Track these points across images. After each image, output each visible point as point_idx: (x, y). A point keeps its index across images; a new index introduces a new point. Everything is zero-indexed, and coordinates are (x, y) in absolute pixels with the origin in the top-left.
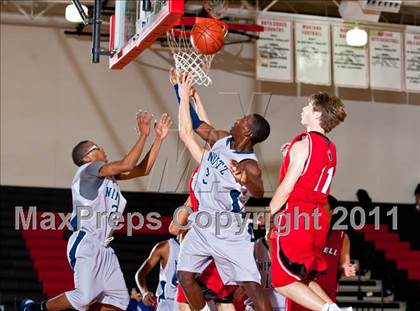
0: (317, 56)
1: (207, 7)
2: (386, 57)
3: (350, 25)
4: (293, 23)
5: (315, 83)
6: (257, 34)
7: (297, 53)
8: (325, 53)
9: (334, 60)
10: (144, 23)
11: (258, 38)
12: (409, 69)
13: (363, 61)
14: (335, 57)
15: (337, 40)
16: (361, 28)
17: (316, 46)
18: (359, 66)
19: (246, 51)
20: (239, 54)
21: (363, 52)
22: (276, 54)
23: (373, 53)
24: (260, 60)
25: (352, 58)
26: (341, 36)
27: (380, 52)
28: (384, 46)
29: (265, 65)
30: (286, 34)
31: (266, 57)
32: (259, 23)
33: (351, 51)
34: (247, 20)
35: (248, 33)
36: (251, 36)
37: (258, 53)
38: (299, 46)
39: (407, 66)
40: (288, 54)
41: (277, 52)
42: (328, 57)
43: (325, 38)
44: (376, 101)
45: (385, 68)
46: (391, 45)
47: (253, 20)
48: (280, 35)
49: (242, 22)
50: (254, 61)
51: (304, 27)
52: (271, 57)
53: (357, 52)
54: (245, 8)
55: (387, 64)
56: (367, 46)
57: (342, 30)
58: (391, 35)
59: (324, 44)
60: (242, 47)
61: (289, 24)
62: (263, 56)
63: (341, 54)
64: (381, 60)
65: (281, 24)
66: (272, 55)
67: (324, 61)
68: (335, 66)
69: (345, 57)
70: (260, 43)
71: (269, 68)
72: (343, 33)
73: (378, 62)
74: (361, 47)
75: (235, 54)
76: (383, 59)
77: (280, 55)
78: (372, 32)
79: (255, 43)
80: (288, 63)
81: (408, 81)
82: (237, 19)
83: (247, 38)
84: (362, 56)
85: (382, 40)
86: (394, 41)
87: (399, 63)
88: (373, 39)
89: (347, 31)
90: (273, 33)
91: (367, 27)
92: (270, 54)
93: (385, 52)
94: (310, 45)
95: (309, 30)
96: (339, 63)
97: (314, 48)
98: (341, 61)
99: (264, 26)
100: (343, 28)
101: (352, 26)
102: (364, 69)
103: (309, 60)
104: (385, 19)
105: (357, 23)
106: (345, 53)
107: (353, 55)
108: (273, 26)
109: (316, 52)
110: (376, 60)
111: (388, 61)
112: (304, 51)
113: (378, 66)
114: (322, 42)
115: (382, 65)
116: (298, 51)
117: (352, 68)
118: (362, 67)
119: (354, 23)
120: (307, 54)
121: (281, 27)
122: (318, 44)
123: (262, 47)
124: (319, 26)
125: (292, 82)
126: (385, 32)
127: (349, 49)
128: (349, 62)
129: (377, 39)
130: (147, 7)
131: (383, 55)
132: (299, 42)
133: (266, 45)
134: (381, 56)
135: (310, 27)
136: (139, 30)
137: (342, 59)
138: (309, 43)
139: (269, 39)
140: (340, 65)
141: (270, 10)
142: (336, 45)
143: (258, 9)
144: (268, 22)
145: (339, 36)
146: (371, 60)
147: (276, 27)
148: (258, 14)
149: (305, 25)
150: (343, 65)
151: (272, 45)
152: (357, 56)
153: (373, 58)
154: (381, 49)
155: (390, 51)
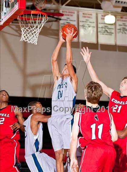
0: (90, 28)
1: (35, 3)
3: (106, 13)
4: (78, 12)
5: (88, 42)
6: (60, 17)
8: (94, 27)
9: (98, 31)
10: (5, 13)
11: (60, 19)
13: (113, 31)
14: (99, 29)
15: (100, 21)
16: (112, 15)
18: (111, 33)
19: (54, 26)
20: (50, 27)
21: (113, 27)
23: (118, 27)
25: (107, 30)
26: (102, 19)
27: (121, 27)
28: (124, 24)
30: (74, 17)
32: (61, 12)
33: (107, 26)
34: (55, 10)
35: (55, 17)
36: (57, 18)
37: (60, 27)
38: (81, 24)
42: (95, 29)
43: (94, 20)
44: (119, 51)
47: (58, 10)
48: (71, 18)
49: (52, 11)
50: (58, 31)
51: (83, 14)
53: (110, 27)
54: (54, 4)
55: (125, 33)
56: (115, 24)
57: (102, 16)
59: (93, 22)
60: (52, 24)
61: (76, 12)
63: (102, 28)
64: (122, 31)
65: (71, 13)
67: (93, 31)
68: (99, 33)
69: (104, 29)
70: (61, 22)
72: (103, 17)
73: (120, 32)
74: (112, 24)
75: (48, 27)
76: (123, 30)
78: (117, 16)
79: (59, 22)
82: (50, 10)
83: (54, 19)
84: (113, 29)
85: (122, 21)
88: (118, 20)
89: (105, 16)
90: (68, 17)
91: (115, 14)
95: (86, 15)
96: (101, 32)
97: (88, 25)
98: (102, 31)
99: (63, 13)
100: (103, 15)
101: (107, 13)
102: (113, 35)
103: (85, 31)
104: (124, 10)
105: (110, 12)
106: (104, 27)
107: (108, 28)
108: (68, 14)
109: (89, 27)
110: (119, 31)
111: (125, 31)
112: (83, 26)
113: (120, 34)
114: (92, 22)
115: (123, 33)
116: (80, 26)
117: (107, 34)
118: (112, 34)
119: (109, 12)
120: (85, 27)
121: (72, 14)
122: (90, 22)
123: (62, 24)
124: (91, 13)
125: (77, 41)
126: (124, 17)
127: (106, 25)
128: (106, 32)
129: (120, 20)
130: (7, 5)
131: (123, 28)
132: (81, 21)
133: (64, 23)
134: (122, 29)
135: (86, 14)
136: (2, 17)
137: (102, 30)
138: (86, 22)
139: (66, 20)
140: (101, 33)
141: (67, 5)
142: (99, 23)
143: (60, 4)
144: (65, 12)
145: (101, 18)
146: (117, 31)
147: (69, 14)
148: (60, 7)
149: (84, 13)
150: (103, 33)
151: (67, 23)
152: (110, 29)
153: (118, 29)
154: (122, 25)
155: (126, 26)
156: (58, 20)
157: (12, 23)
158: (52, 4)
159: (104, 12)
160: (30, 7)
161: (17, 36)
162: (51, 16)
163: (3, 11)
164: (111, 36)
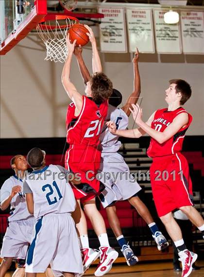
0: (143, 33)
1: (62, 2)
2: (193, 31)
4: (125, 10)
5: (143, 52)
6: (99, 20)
7: (129, 31)
8: (150, 30)
9: (156, 35)
10: (19, 21)
11: (100, 23)
13: (177, 34)
14: (157, 33)
15: (157, 20)
16: (174, 11)
17: (143, 26)
21: (177, 28)
22: (114, 33)
23: (184, 28)
24: (102, 38)
25: (169, 33)
26: (160, 17)
27: (189, 27)
28: (191, 23)
29: (107, 42)
30: (120, 18)
31: (107, 35)
32: (100, 12)
33: (168, 27)
34: (91, 9)
35: (92, 19)
36: (95, 22)
37: (101, 33)
38: (130, 26)
40: (123, 33)
41: (114, 31)
42: (151, 33)
43: (148, 19)
44: (188, 62)
45: (193, 38)
46: (196, 22)
47: (96, 9)
48: (116, 19)
49: (88, 11)
51: (133, 12)
52: (111, 35)
53: (172, 28)
55: (195, 36)
56: (179, 23)
57: (160, 13)
58: (196, 14)
59: (148, 24)
61: (122, 10)
62: (104, 35)
63: (161, 30)
64: (190, 33)
65: (116, 11)
66: (111, 34)
67: (149, 36)
68: (157, 39)
69: (164, 32)
70: (102, 26)
71: (109, 43)
72: (161, 15)
73: (188, 34)
74: (175, 24)
76: (192, 32)
77: (116, 33)
78: (182, 13)
79: (98, 26)
80: (123, 39)
82: (84, 9)
83: (92, 23)
84: (177, 31)
85: (190, 18)
86: (199, 19)
87: (203, 34)
88: (183, 18)
89: (164, 13)
90: (111, 18)
91: (177, 9)
92: (110, 33)
93: (193, 27)
94: (138, 25)
95: (136, 14)
96: (159, 37)
97: (141, 27)
98: (162, 35)
99: (104, 13)
100: (161, 11)
101: (167, 9)
102: (178, 40)
103: (138, 36)
104: (192, 3)
105: (171, 7)
106: (164, 29)
107: (169, 31)
108: (110, 13)
109: (143, 30)
110: (186, 33)
111: (195, 33)
112: (134, 29)
113: (188, 37)
114: (147, 22)
115: (191, 36)
116: (130, 30)
117: (169, 40)
118: (176, 38)
119: (169, 7)
120: (136, 31)
121: (116, 13)
122: (144, 23)
123: (103, 29)
124: (144, 11)
125: (127, 52)
126: (192, 12)
127: (166, 26)
128: (167, 36)
129: (187, 18)
130: (20, 11)
131: (191, 29)
132: (130, 23)
133: (106, 26)
134: (189, 30)
135: (137, 12)
136: (15, 27)
137: (162, 34)
138: (137, 23)
139: (108, 22)
140: (160, 38)
141: (108, 1)
142: (157, 24)
143: (99, 1)
144: (107, 10)
145: (158, 17)
146: (183, 33)
147: (112, 13)
148: (99, 5)
149: (134, 10)
150: (162, 38)
151: (110, 26)
152: (172, 31)
153: (184, 31)
154: (190, 25)
155: (196, 25)
156: (97, 24)
157: (32, 32)
159: (162, 7)
160: (55, 7)
161: (40, 50)
162: (87, 18)
163: (15, 18)
164: (175, 41)
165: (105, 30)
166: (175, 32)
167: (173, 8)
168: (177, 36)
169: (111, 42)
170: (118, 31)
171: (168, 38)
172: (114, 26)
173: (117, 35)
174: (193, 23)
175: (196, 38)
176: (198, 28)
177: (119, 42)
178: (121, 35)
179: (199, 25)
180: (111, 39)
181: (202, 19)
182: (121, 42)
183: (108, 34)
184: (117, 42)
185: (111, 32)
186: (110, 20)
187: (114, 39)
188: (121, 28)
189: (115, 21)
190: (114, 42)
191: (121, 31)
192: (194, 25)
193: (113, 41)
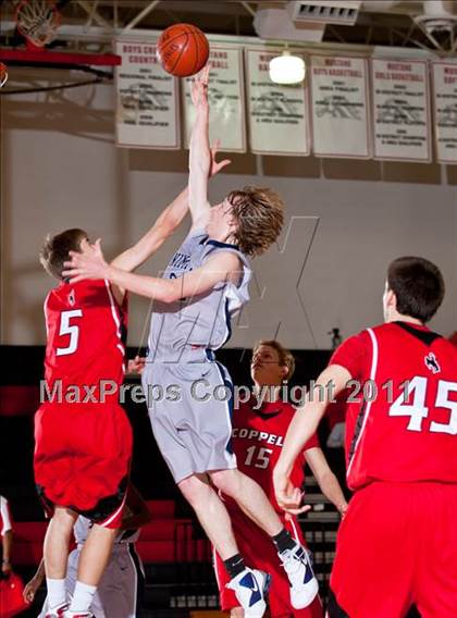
0: (220, 103)
2: (340, 102)
3: (276, 49)
7: (186, 99)
8: (236, 98)
9: (251, 110)
12: (379, 121)
13: (301, 109)
14: (252, 104)
15: (254, 75)
16: (293, 54)
17: (219, 86)
18: (293, 118)
19: (100, 97)
20: (89, 102)
21: (300, 94)
22: (150, 102)
23: (318, 95)
24: (123, 114)
25: (281, 105)
26: (260, 67)
27: (330, 94)
28: (335, 83)
29: (133, 122)
31: (133, 107)
32: (118, 50)
33: (279, 91)
35: (93, 67)
37: (119, 101)
38: (189, 87)
39: (376, 117)
40: (171, 102)
41: (151, 97)
42: (239, 105)
43: (233, 72)
45: (339, 120)
46: (348, 81)
48: (155, 69)
49: (92, 49)
50: (112, 113)
52: (142, 108)
53: (289, 94)
54: (94, 24)
55: (343, 115)
56: (308, 80)
57: (262, 58)
58: (348, 64)
59: (233, 82)
60: (93, 92)
62: (126, 107)
63: (262, 99)
64: (331, 108)
66: (144, 104)
67: (233, 111)
68: (253, 119)
69: (268, 104)
70: (122, 84)
71: (138, 126)
72: (263, 63)
73: (327, 110)
74: (296, 86)
75: (82, 103)
76: (335, 104)
77: (156, 103)
78: (312, 59)
79: (114, 84)
80: (170, 116)
81: (378, 141)
82: (82, 44)
83: (94, 77)
84: (300, 101)
85: (332, 73)
86: (354, 74)
87: (362, 111)
88: (317, 72)
89: (272, 58)
90: (144, 66)
91: (304, 51)
92: (141, 102)
93: (338, 93)
96: (258, 114)
97: (215, 90)
98: (262, 111)
100: (264, 54)
101: (278, 49)
102: (303, 122)
105: (286, 44)
106: (270, 96)
107: (282, 100)
108: (143, 55)
109: (219, 97)
110: (323, 107)
111: (343, 108)
113: (327, 116)
114: (229, 79)
115: (335, 115)
116: (187, 94)
117: (281, 122)
118: (299, 120)
119: (282, 45)
122: (222, 82)
123: (126, 91)
124: (223, 51)
125: (179, 148)
126: (337, 59)
127: (275, 90)
128: (277, 112)
129: (325, 71)
131: (335, 98)
133: (131, 87)
134: (331, 101)
137: (264, 107)
139: (138, 77)
140: (261, 118)
141: (138, 26)
142: (253, 84)
143: (116, 25)
144: (135, 48)
145: (257, 67)
146: (315, 106)
147: (148, 55)
148: (117, 34)
150: (266, 117)
151: (142, 86)
152: (289, 101)
153: (317, 103)
154: (332, 89)
155: (346, 90)
156: (104, 79)
158: (89, 22)
159: (267, 45)
160: (7, 36)
164: (295, 126)
165: (129, 94)
166: (297, 105)
167: (290, 46)
168: (299, 113)
169: (142, 123)
170: (160, 97)
171: (277, 118)
172: (150, 86)
173: (157, 108)
174: (340, 83)
175: (345, 120)
176: (351, 97)
177: (162, 124)
178: (166, 109)
179: (353, 90)
180: (142, 117)
181: (361, 76)
182: (167, 124)
183: (136, 104)
184: (157, 124)
185: (142, 99)
186: (142, 71)
187: (151, 118)
188: (168, 91)
189: (152, 74)
190: (149, 124)
191: (166, 97)
192: (341, 89)
193: (147, 122)
